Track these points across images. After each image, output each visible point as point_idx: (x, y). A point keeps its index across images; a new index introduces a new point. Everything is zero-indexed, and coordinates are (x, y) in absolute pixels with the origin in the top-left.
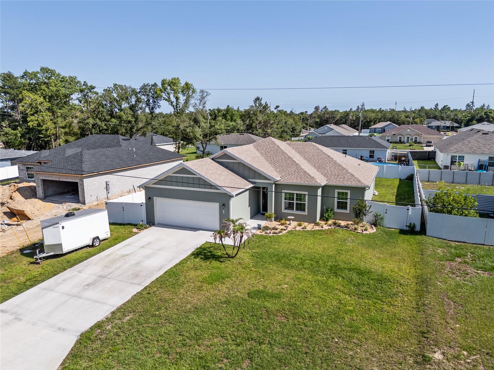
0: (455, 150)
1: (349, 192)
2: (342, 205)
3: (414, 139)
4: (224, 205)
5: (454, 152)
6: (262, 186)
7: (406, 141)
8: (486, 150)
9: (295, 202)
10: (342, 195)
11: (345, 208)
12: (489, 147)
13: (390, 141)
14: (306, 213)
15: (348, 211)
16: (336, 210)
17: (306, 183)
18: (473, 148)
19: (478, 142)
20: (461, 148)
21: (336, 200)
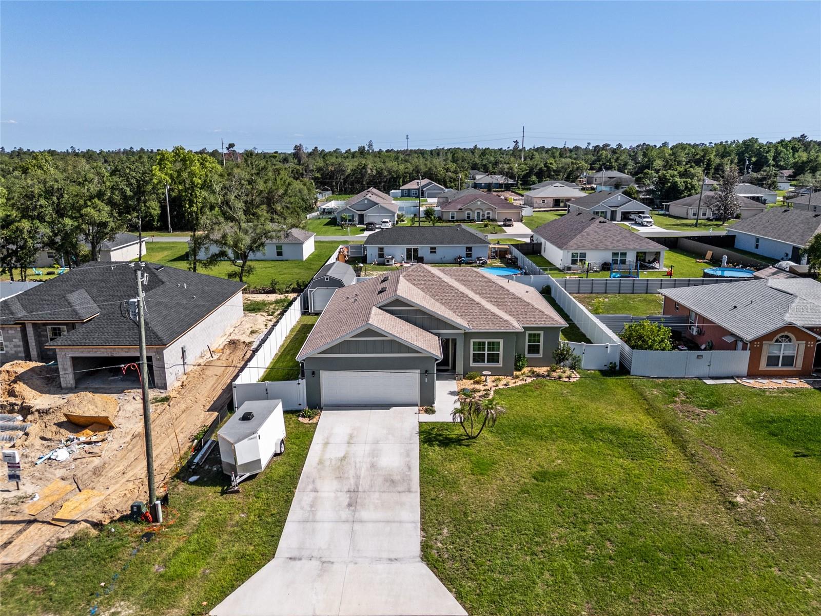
0: (576, 246)
1: (542, 333)
2: (534, 349)
3: (486, 215)
4: (426, 371)
5: (576, 249)
6: (450, 338)
7: (476, 218)
8: (609, 244)
9: (486, 352)
10: (534, 338)
11: (538, 352)
12: (611, 240)
13: (455, 219)
14: (501, 364)
15: (541, 355)
16: (527, 356)
17: (503, 330)
18: (594, 242)
19: (598, 234)
20: (581, 243)
21: (527, 344)
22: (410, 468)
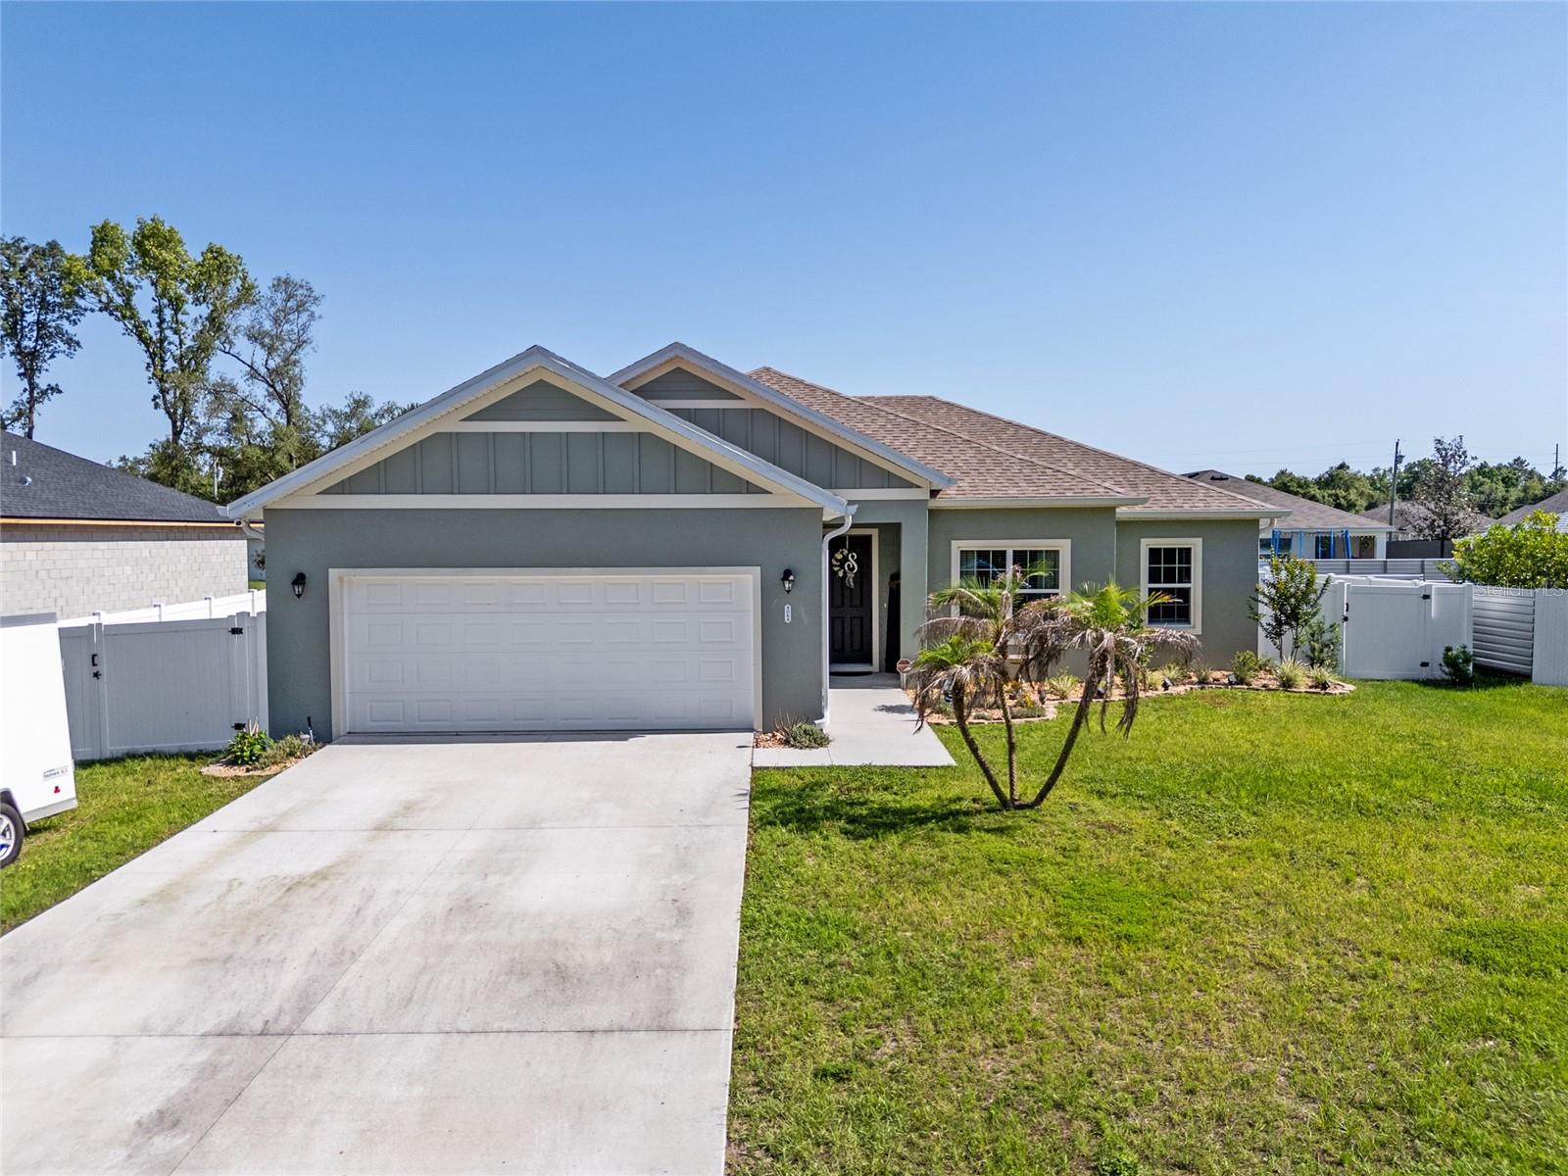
1: (1197, 546)
10: (1169, 564)
15: (1196, 627)
17: (1069, 497)
21: (1144, 585)
22: (683, 914)
